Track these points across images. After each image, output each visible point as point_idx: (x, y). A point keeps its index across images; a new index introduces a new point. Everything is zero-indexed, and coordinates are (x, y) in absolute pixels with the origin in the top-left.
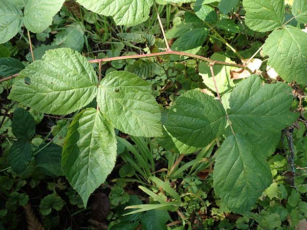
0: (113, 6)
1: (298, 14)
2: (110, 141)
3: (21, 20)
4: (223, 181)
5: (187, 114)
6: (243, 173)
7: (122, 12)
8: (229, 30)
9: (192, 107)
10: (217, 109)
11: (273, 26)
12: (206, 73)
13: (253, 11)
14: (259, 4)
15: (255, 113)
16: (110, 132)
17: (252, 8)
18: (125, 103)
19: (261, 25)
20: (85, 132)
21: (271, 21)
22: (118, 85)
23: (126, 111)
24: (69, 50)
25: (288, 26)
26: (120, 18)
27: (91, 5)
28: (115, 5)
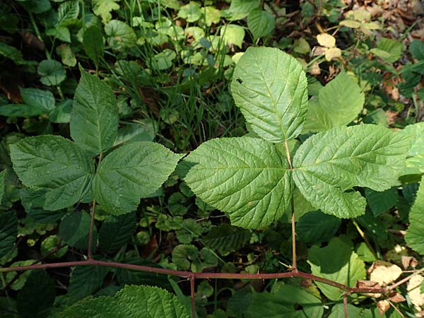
0: (234, 198)
3: (89, 180)
7: (245, 209)
8: (374, 231)
12: (318, 265)
17: (420, 222)
24: (164, 293)
26: (240, 216)
27: (203, 190)
28: (238, 198)
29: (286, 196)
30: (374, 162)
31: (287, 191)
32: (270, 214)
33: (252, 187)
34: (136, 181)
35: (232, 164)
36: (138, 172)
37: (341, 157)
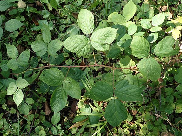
1: (156, 52)
2: (65, 97)
4: (108, 114)
5: (99, 89)
6: (115, 113)
7: (79, 51)
9: (101, 86)
10: (110, 88)
11: (143, 56)
13: (135, 50)
14: (137, 48)
15: (123, 94)
16: (66, 95)
18: (72, 86)
19: (139, 55)
20: (59, 93)
21: (143, 54)
22: (70, 81)
23: (72, 89)
25: (150, 57)
26: (78, 53)
27: (69, 48)
28: (77, 49)
29: (89, 48)
30: (109, 37)
31: (89, 46)
32: (85, 52)
33: (80, 46)
34: (55, 48)
35: (75, 42)
36: (55, 46)
37: (100, 37)
